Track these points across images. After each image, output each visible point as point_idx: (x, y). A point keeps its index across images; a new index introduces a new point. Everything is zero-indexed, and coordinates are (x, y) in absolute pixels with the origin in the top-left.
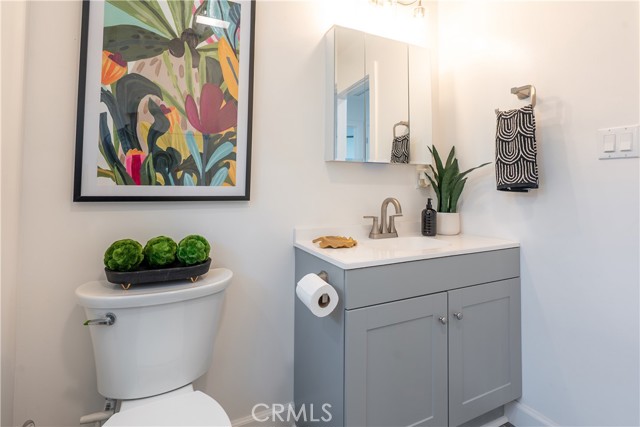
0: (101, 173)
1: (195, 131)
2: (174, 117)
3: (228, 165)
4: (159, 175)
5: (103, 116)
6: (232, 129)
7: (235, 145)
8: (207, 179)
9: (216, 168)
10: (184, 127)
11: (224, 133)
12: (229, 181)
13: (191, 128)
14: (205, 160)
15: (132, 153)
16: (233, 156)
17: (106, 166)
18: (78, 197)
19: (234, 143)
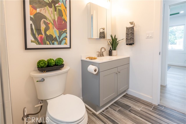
0: (32, 42)
1: (56, 30)
2: (51, 26)
3: (65, 39)
4: (48, 42)
5: (31, 25)
6: (66, 29)
7: (67, 34)
8: (60, 43)
9: (62, 40)
10: (53, 28)
11: (64, 30)
12: (66, 43)
13: (55, 29)
14: (59, 38)
15: (40, 36)
16: (66, 37)
17: (33, 40)
18: (26, 48)
19: (66, 33)
